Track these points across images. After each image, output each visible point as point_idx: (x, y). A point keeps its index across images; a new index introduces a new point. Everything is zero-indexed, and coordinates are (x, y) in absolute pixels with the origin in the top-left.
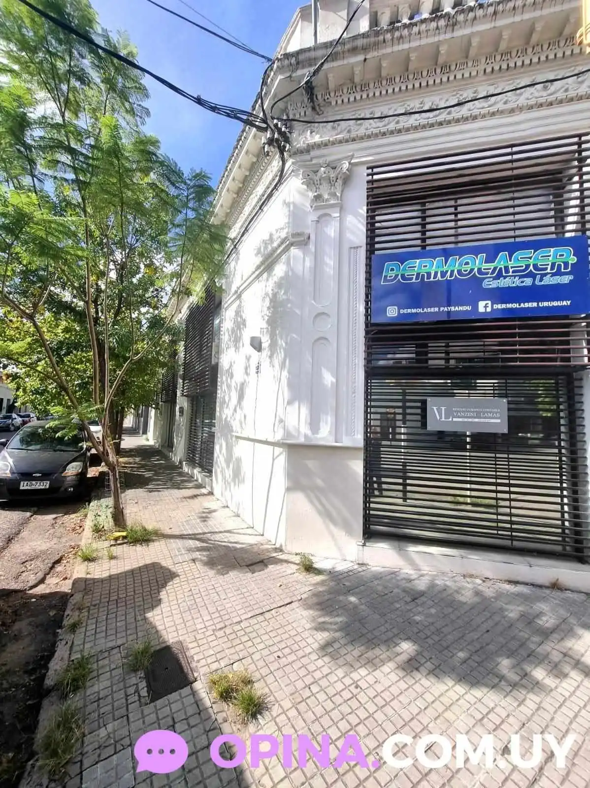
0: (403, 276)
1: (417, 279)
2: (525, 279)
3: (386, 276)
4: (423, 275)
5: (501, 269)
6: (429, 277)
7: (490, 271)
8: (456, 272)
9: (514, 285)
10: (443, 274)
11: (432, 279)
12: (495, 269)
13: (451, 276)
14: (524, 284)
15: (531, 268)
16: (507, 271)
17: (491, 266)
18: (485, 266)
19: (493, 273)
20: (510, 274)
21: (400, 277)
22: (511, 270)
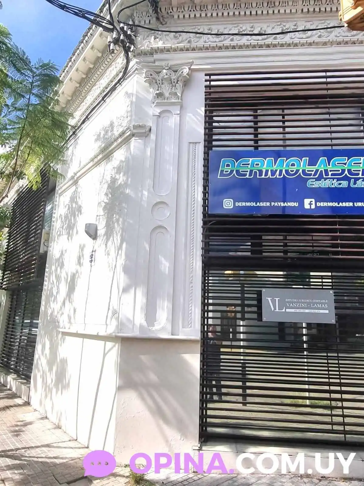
0: (237, 171)
1: (250, 175)
2: (342, 182)
3: (222, 171)
4: (256, 172)
5: (321, 171)
6: (261, 174)
7: (313, 173)
8: (284, 172)
9: (333, 186)
10: (273, 173)
11: (263, 176)
12: (317, 171)
13: (280, 175)
14: (341, 186)
15: (346, 172)
16: (327, 174)
17: (314, 168)
18: (308, 168)
19: (315, 175)
20: (330, 176)
21: (235, 172)
22: (330, 173)
